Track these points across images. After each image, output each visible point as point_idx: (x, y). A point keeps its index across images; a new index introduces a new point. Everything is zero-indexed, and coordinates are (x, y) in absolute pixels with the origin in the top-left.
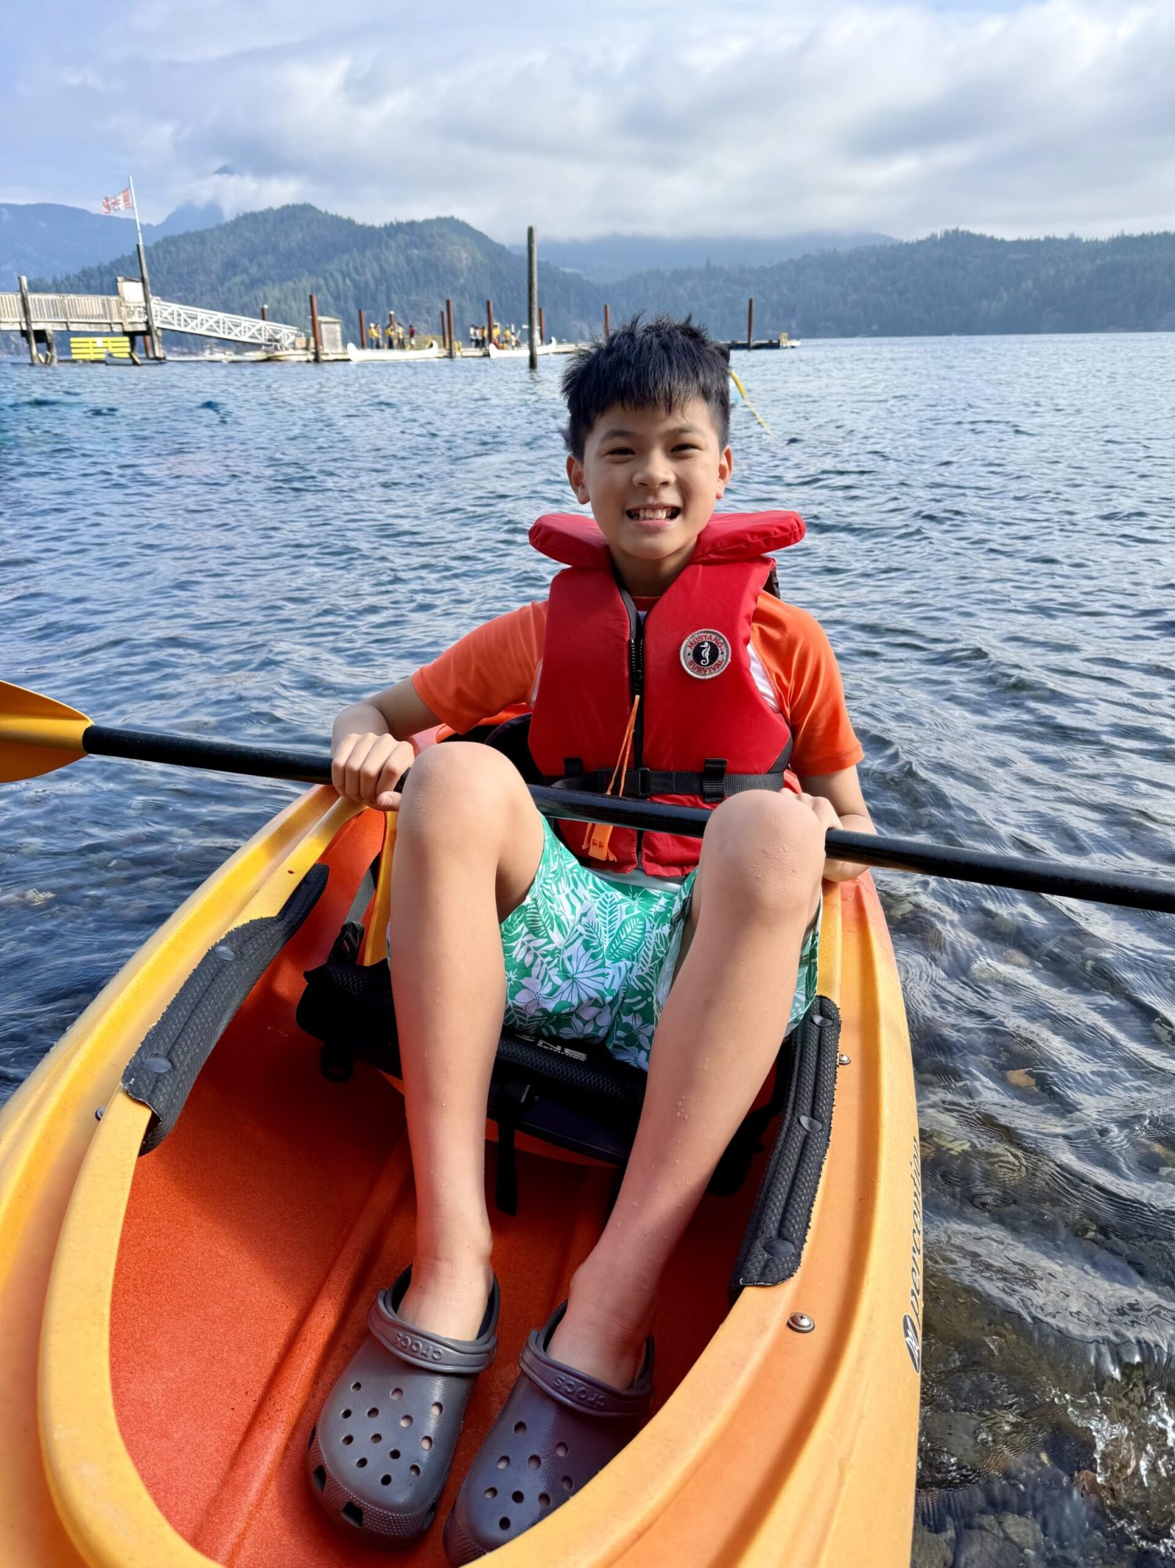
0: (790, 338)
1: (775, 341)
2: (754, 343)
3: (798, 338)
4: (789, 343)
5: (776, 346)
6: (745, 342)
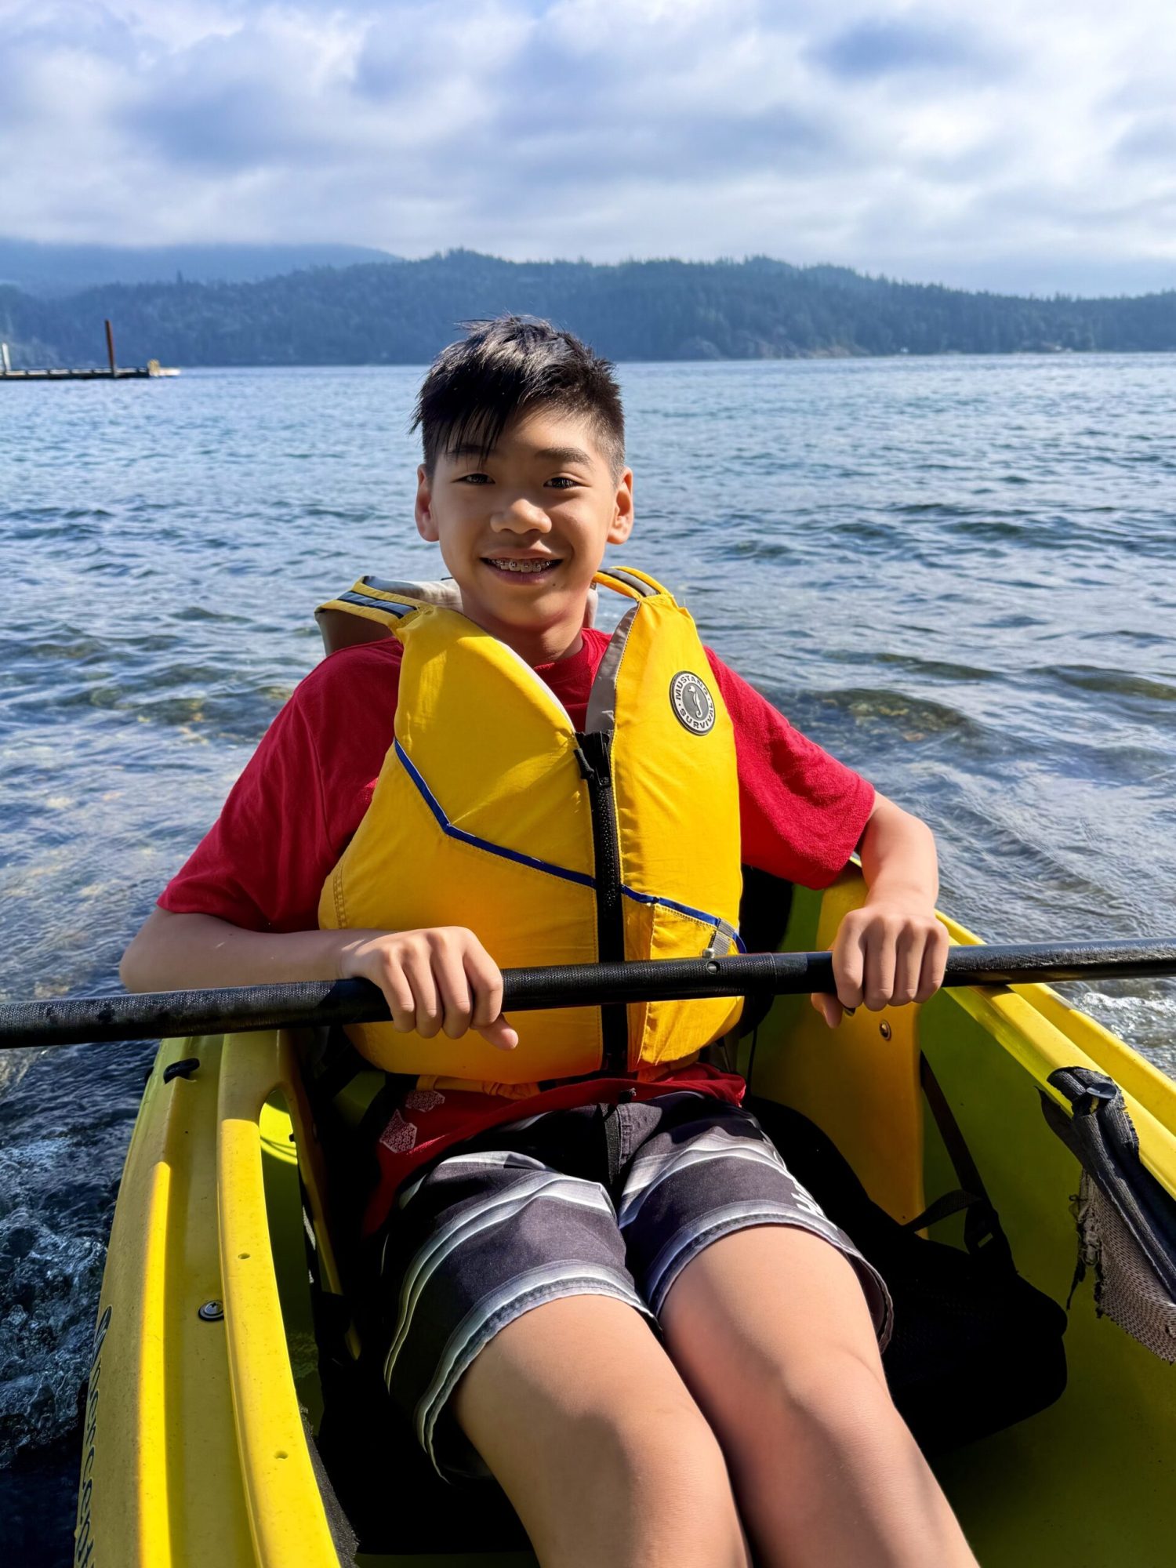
0: (164, 364)
1: (142, 370)
2: (119, 371)
3: (174, 365)
4: (163, 372)
5: (146, 375)
6: (108, 371)
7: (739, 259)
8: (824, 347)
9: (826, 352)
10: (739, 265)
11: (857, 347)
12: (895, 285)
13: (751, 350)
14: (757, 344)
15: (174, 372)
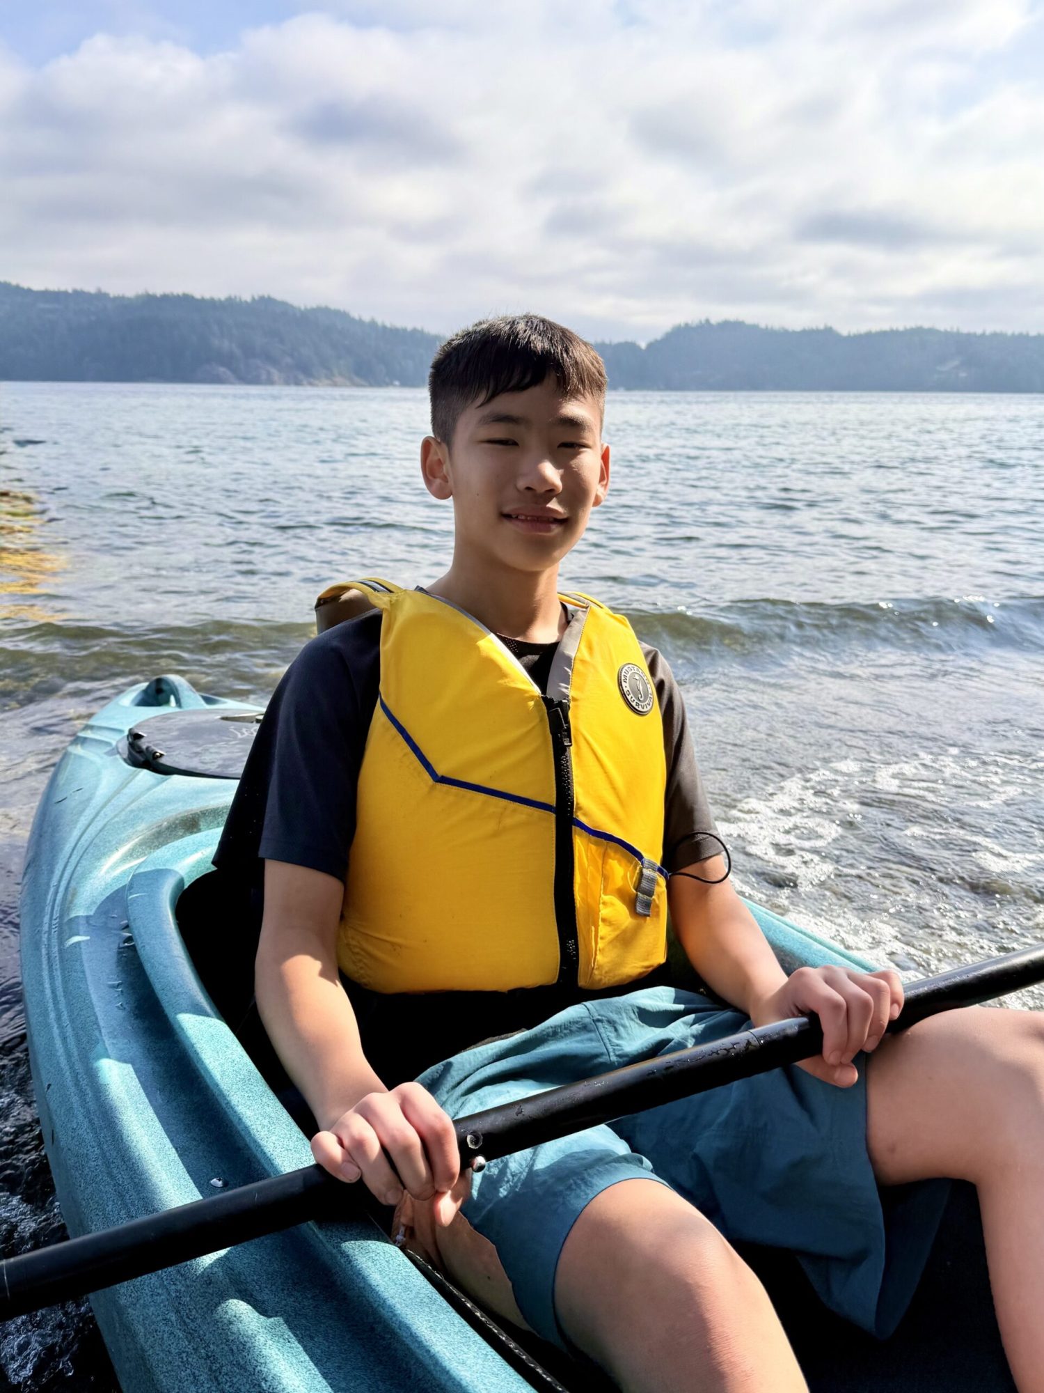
7: (247, 297)
8: (328, 377)
9: (329, 382)
10: (246, 302)
11: (357, 380)
12: (384, 327)
13: (264, 377)
14: (269, 373)
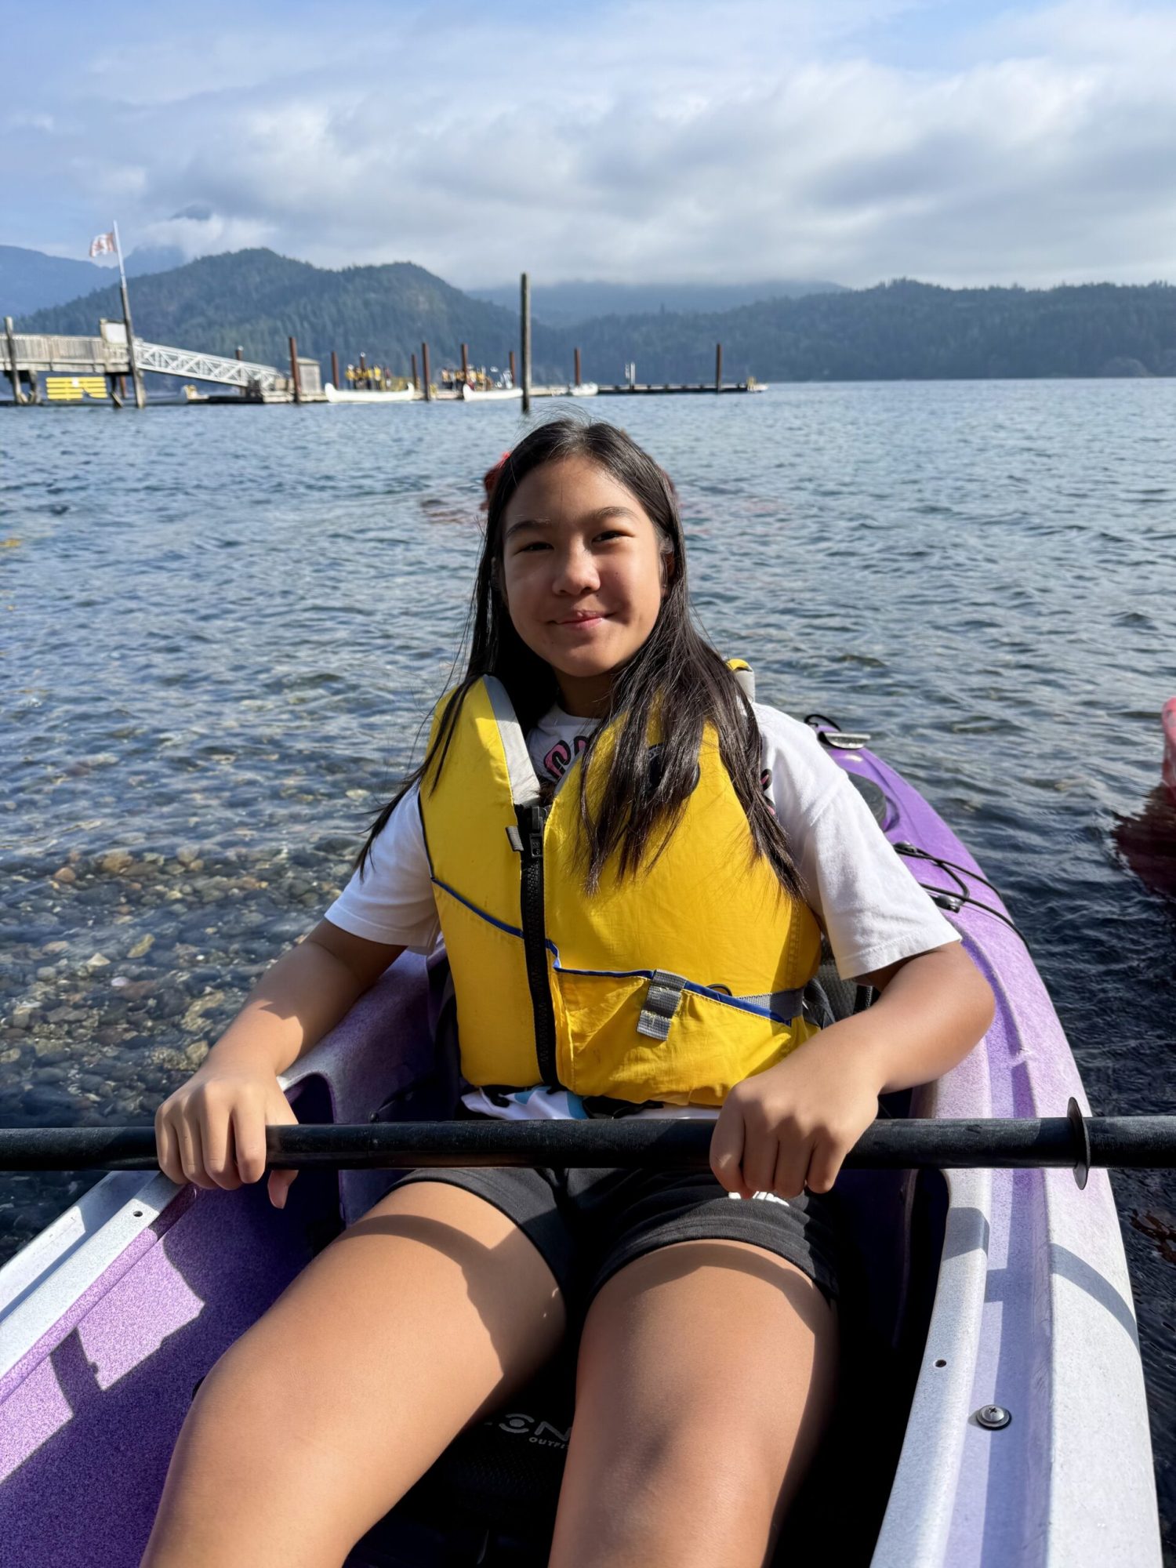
0: (759, 381)
1: (743, 386)
2: (723, 387)
3: (767, 382)
4: (757, 387)
5: (745, 390)
6: (713, 387)
15: (763, 387)
